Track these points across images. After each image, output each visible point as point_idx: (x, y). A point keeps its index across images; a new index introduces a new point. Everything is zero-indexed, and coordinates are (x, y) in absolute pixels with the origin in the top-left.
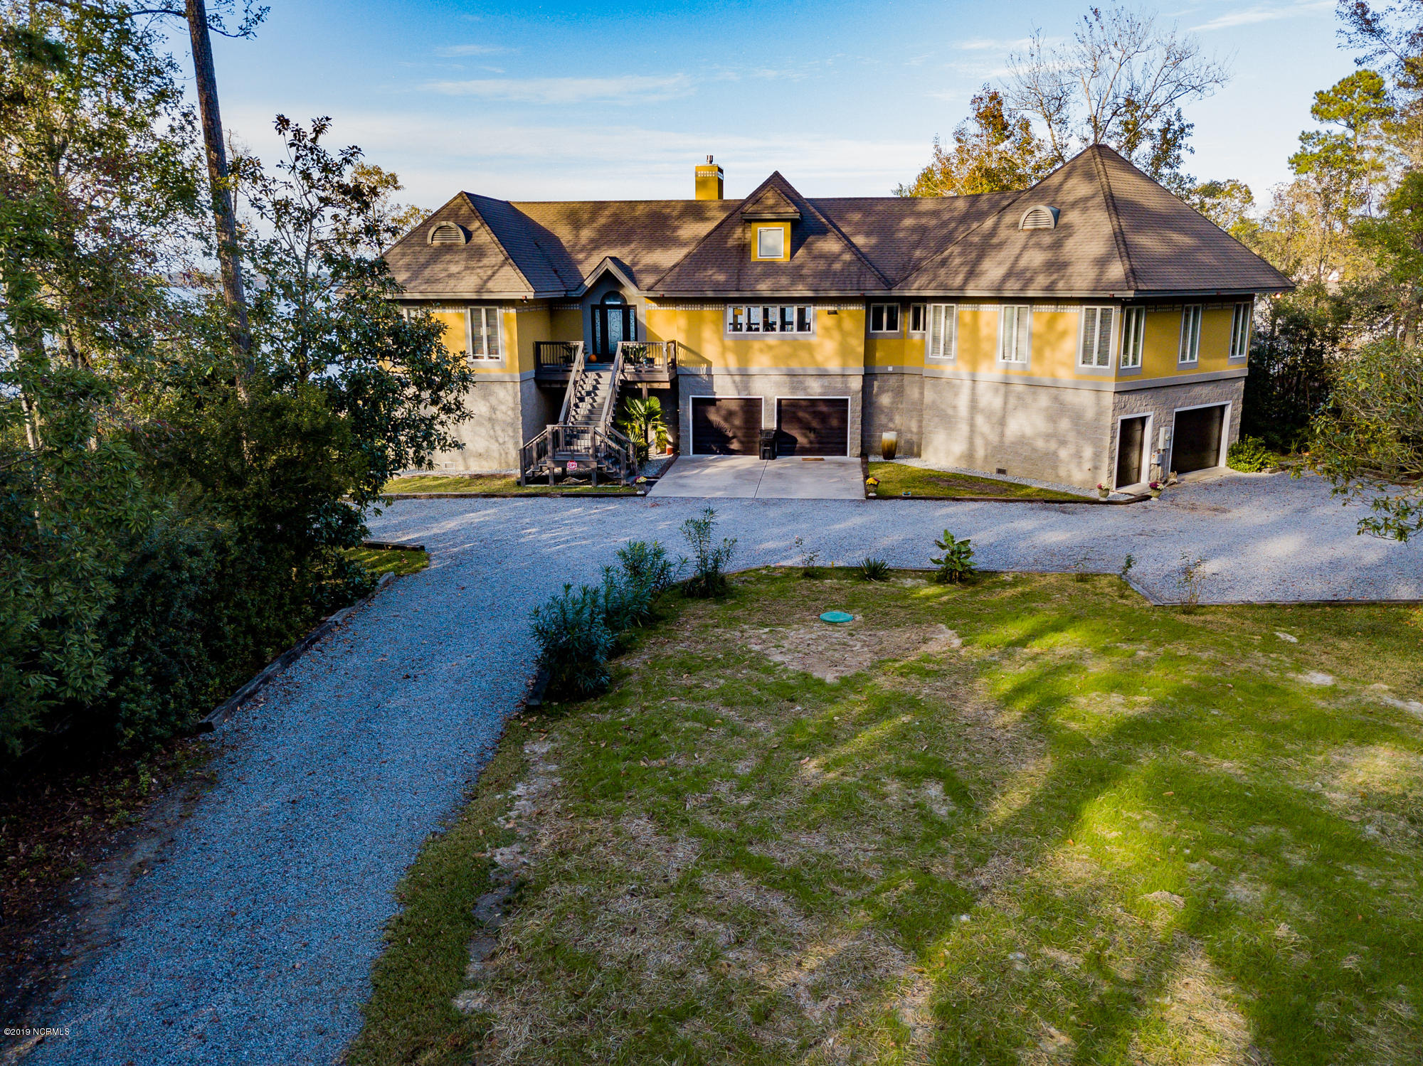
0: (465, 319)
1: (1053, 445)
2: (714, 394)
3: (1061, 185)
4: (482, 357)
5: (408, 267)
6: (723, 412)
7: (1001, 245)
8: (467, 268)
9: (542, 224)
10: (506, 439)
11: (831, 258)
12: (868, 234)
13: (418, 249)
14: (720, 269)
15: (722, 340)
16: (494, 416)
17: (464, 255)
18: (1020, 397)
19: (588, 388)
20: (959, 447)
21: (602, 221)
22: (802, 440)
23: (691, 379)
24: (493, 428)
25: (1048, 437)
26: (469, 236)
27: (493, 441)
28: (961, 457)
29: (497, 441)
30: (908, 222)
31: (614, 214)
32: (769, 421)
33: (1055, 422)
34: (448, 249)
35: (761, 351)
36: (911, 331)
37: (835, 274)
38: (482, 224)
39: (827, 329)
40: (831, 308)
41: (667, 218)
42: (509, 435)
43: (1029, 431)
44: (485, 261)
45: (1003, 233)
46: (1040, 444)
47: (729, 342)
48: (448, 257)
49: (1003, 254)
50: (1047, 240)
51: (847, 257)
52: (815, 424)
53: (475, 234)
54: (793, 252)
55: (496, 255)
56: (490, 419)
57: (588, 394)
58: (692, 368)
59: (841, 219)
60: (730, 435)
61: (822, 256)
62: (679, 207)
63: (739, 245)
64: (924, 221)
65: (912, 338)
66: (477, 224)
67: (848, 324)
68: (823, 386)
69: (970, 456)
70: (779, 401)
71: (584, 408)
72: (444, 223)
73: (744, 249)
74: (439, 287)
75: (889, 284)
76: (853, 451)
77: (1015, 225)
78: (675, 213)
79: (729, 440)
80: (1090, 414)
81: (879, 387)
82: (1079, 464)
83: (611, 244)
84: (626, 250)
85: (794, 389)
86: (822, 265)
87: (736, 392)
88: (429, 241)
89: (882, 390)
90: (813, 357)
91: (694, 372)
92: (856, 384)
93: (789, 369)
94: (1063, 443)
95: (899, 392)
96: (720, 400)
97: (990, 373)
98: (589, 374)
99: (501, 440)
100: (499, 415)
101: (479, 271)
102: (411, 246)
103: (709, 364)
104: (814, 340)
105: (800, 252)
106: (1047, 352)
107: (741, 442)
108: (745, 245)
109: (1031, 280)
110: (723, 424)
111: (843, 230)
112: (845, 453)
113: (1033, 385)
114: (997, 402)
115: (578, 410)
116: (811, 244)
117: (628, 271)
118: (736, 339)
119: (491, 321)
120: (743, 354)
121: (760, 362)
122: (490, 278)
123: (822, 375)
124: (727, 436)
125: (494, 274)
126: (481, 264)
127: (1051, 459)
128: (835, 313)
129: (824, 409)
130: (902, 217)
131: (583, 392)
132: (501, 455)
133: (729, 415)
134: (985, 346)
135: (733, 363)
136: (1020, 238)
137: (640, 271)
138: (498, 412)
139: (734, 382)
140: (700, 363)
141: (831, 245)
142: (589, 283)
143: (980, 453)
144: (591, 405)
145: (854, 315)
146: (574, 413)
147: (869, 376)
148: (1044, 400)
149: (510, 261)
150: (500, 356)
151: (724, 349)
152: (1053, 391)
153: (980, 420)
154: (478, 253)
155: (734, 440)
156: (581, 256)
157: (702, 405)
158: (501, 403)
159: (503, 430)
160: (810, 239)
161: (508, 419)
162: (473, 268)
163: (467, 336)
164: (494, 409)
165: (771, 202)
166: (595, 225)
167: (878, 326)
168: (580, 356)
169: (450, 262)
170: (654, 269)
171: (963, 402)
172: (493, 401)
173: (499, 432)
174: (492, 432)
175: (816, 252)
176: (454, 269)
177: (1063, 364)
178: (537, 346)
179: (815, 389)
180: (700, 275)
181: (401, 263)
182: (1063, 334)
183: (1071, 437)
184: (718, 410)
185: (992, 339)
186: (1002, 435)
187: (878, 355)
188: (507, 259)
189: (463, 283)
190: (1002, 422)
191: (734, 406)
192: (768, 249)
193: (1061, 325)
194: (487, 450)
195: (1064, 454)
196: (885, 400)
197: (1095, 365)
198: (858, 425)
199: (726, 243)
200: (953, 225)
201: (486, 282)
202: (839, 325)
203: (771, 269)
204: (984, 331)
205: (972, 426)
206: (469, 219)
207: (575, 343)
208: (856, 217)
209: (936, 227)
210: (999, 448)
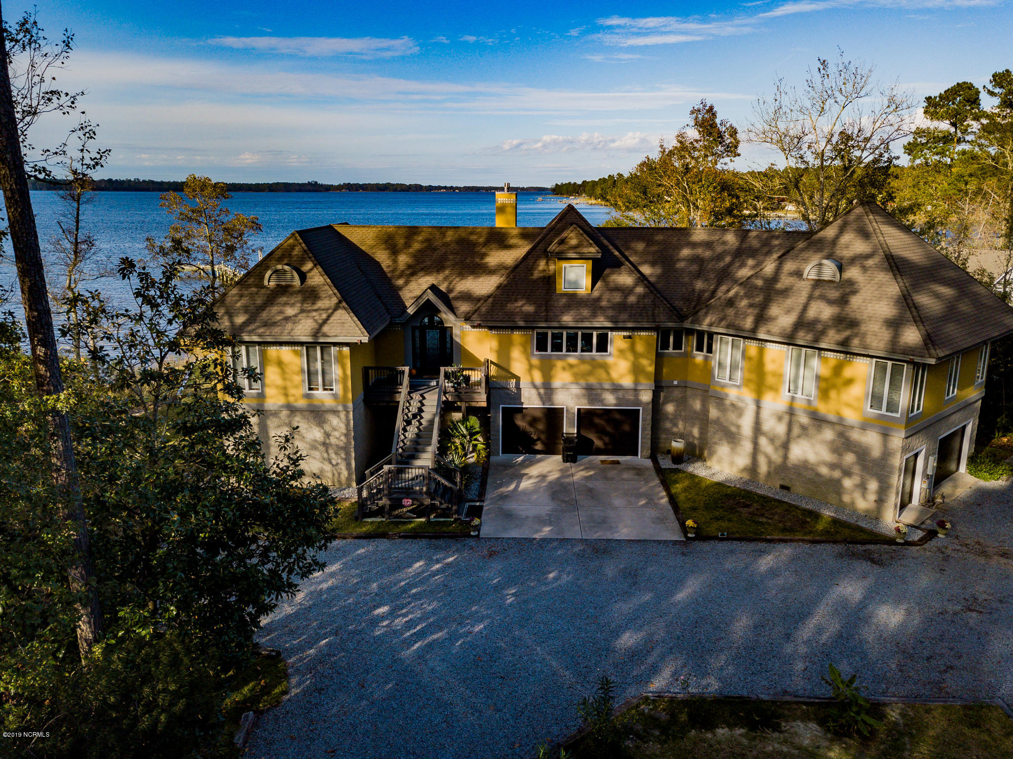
0: (301, 356)
1: (837, 474)
2: (522, 403)
3: (837, 237)
4: (317, 389)
5: (246, 309)
6: (529, 418)
7: (785, 292)
8: (302, 311)
9: (363, 248)
10: (339, 461)
11: (626, 291)
12: (653, 264)
13: (254, 290)
14: (529, 300)
15: (528, 360)
16: (328, 441)
17: (299, 298)
18: (804, 428)
19: (414, 410)
20: (742, 460)
21: (416, 246)
22: (598, 443)
23: (501, 391)
24: (327, 452)
25: (833, 466)
26: (303, 277)
27: (327, 463)
28: (745, 469)
29: (331, 463)
30: (686, 252)
31: (427, 240)
32: (569, 428)
33: (840, 455)
34: (283, 290)
35: (564, 369)
36: (695, 352)
37: (632, 306)
38: (315, 265)
39: (621, 352)
40: (625, 334)
41: (474, 244)
42: (342, 458)
43: (812, 458)
44: (320, 304)
45: (785, 281)
46: (824, 471)
47: (535, 361)
48: (284, 299)
49: (789, 302)
50: (834, 294)
51: (640, 290)
52: (609, 429)
53: (309, 275)
54: (594, 284)
55: (329, 298)
56: (324, 444)
57: (415, 416)
58: (502, 382)
59: (628, 248)
60: (535, 438)
61: (618, 288)
62: (485, 233)
63: (544, 277)
64: (699, 251)
65: (694, 357)
66: (309, 265)
67: (640, 347)
68: (618, 398)
69: (753, 468)
70: (579, 410)
71: (412, 431)
72: (279, 267)
73: (550, 281)
74: (277, 330)
75: (682, 318)
76: (644, 453)
77: (798, 274)
78: (481, 240)
79: (534, 442)
80: (876, 453)
81: (665, 398)
82: (864, 496)
83: (427, 271)
84: (441, 277)
85: (591, 401)
86: (617, 298)
87: (540, 403)
88: (266, 283)
89: (667, 401)
90: (608, 373)
91: (504, 385)
92: (646, 397)
93: (587, 384)
94: (847, 473)
95: (682, 403)
96: (526, 408)
97: (774, 403)
98: (414, 395)
99: (334, 462)
100: (333, 440)
101: (314, 314)
102: (249, 286)
103: (518, 379)
104: (610, 360)
105: (599, 284)
106: (833, 394)
107: (543, 443)
108: (549, 277)
109: (823, 333)
110: (530, 429)
111: (631, 259)
112: (635, 454)
113: (818, 420)
114: (781, 429)
115: (407, 434)
116: (608, 276)
117: (444, 297)
118: (542, 358)
119: (326, 357)
120: (547, 372)
121: (562, 378)
122: (325, 321)
123: (616, 388)
124: (533, 438)
125: (329, 317)
126: (316, 307)
127: (836, 486)
128: (630, 337)
129: (617, 416)
130: (679, 248)
131: (410, 415)
132: (334, 475)
133: (534, 421)
134: (770, 380)
135: (538, 378)
136: (803, 289)
137: (456, 298)
138: (331, 438)
139: (539, 394)
140: (510, 378)
141: (625, 279)
142: (411, 311)
143: (763, 468)
144: (418, 428)
145: (645, 340)
146: (402, 437)
147: (658, 388)
148: (828, 434)
149: (344, 304)
150: (334, 388)
151: (531, 367)
152: (838, 428)
153: (763, 441)
154: (311, 295)
155: (539, 442)
156: (400, 282)
157: (511, 413)
158: (335, 430)
159: (336, 454)
160: (607, 271)
161: (341, 444)
162: (309, 311)
163: (302, 371)
164: (327, 435)
165: (574, 242)
166: (411, 250)
167: (665, 346)
168: (406, 380)
169: (286, 304)
170: (467, 297)
171: (746, 424)
172: (327, 428)
173: (333, 456)
174: (325, 455)
175: (612, 285)
176: (290, 311)
177: (849, 405)
178: (366, 370)
179: (610, 400)
180: (511, 307)
181: (239, 304)
182: (849, 382)
183: (856, 469)
184: (524, 416)
185: (779, 376)
186: (785, 457)
187: (664, 370)
188: (340, 302)
189: (300, 327)
190: (786, 446)
191: (538, 414)
192: (570, 282)
193: (848, 372)
194: (322, 471)
195: (848, 483)
196: (670, 408)
197: (883, 411)
198: (649, 432)
199: (532, 274)
200: (728, 259)
201: (321, 325)
202: (632, 348)
203: (574, 301)
204: (769, 366)
205: (756, 444)
206: (302, 261)
207: (401, 368)
208: (640, 246)
209: (712, 259)
210: (782, 468)
